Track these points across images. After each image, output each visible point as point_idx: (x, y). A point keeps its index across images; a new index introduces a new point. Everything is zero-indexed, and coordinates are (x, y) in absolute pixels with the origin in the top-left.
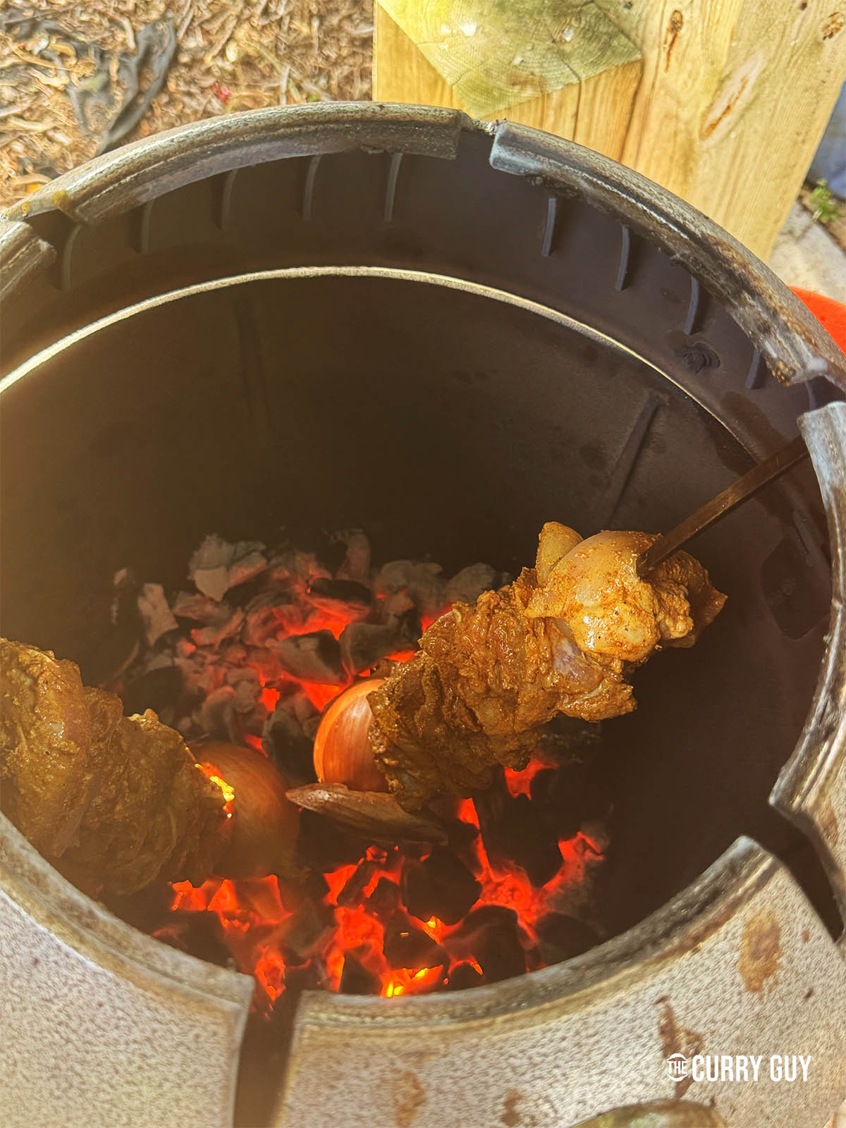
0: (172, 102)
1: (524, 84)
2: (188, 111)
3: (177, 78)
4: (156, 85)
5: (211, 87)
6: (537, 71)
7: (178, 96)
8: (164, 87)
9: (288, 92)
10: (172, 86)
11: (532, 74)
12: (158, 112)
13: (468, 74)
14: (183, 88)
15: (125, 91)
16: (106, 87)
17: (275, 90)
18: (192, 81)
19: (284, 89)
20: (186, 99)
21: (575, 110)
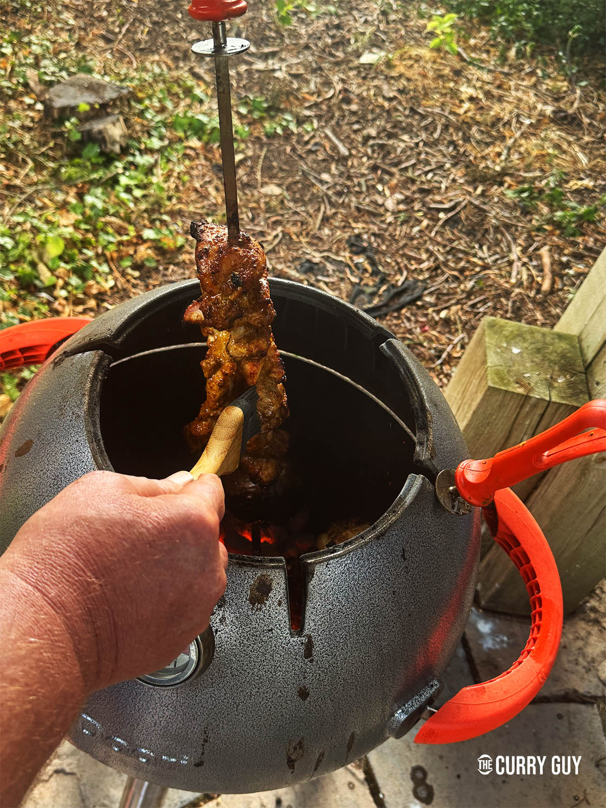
0: (398, 318)
1: (522, 386)
2: (402, 325)
3: (409, 309)
4: (396, 306)
5: (421, 322)
6: (532, 384)
7: (402, 317)
8: (399, 310)
9: (456, 344)
10: (404, 311)
11: (529, 384)
12: (388, 318)
13: (499, 367)
14: (408, 315)
15: (380, 301)
16: (373, 294)
17: (450, 340)
18: (415, 315)
19: (455, 342)
20: (405, 321)
21: (542, 412)
